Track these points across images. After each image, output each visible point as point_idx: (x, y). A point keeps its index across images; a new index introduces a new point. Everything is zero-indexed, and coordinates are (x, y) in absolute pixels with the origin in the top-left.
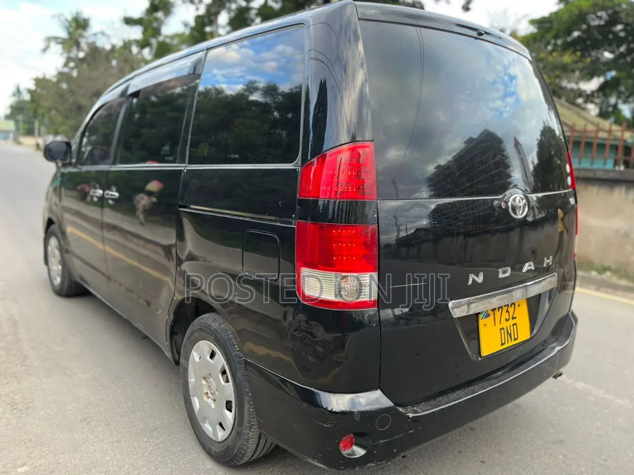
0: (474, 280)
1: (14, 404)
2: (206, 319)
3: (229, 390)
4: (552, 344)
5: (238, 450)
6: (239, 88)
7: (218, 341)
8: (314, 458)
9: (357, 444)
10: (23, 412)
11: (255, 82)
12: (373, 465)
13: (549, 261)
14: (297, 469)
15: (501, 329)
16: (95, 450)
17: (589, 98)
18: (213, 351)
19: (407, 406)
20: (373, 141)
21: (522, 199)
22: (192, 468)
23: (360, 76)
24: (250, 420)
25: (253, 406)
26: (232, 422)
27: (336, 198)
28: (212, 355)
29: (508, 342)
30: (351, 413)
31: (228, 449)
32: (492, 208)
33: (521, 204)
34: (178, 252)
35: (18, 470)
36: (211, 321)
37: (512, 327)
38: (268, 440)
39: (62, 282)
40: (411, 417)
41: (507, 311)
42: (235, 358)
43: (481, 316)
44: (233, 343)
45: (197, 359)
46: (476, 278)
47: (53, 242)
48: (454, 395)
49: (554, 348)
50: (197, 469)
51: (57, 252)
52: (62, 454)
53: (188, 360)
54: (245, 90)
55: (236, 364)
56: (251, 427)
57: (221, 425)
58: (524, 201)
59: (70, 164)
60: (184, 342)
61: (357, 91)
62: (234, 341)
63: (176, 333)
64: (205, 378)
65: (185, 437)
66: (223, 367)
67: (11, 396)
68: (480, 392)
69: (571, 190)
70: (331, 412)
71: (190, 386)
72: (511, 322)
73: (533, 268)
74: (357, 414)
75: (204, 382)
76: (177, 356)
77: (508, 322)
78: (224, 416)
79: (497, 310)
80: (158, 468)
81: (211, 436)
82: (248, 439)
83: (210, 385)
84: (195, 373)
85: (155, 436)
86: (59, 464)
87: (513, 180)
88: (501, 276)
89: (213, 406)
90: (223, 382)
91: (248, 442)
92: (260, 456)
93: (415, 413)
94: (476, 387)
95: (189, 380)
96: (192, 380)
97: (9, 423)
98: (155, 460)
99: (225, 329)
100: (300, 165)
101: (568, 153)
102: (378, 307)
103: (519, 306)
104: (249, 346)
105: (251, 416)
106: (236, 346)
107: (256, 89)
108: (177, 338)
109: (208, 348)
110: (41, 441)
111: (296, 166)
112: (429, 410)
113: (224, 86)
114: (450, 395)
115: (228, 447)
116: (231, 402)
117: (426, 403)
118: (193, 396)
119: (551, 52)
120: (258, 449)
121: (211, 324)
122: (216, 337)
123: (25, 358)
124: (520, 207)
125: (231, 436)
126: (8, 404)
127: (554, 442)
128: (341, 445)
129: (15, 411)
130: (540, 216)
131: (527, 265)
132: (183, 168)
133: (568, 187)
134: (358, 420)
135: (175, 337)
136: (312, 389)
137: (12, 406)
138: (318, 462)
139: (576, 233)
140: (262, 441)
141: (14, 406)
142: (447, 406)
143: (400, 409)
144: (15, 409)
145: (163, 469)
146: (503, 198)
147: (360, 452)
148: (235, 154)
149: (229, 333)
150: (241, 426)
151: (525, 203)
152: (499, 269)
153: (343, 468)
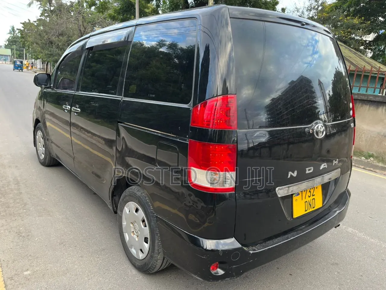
0: (291, 175)
1: (20, 233)
2: (133, 189)
3: (146, 232)
4: (334, 209)
5: (151, 265)
6: (154, 43)
7: (140, 203)
8: (195, 274)
9: (220, 268)
10: (26, 238)
11: (164, 41)
12: (229, 279)
13: (336, 162)
14: (185, 276)
15: (305, 202)
16: (69, 262)
17: (368, 45)
18: (137, 208)
19: (249, 246)
20: (236, 94)
21: (322, 127)
22: (124, 274)
23: (229, 46)
24: (158, 249)
25: (160, 242)
26: (148, 249)
27: (213, 128)
28: (137, 210)
29: (309, 210)
30: (218, 251)
31: (145, 264)
32: (304, 132)
33: (322, 130)
34: (117, 146)
35: (24, 273)
36: (137, 190)
37: (312, 201)
38: (168, 261)
39: (45, 158)
40: (251, 253)
41: (310, 192)
42: (150, 214)
43: (294, 195)
44: (149, 205)
45: (128, 212)
46: (292, 174)
47: (39, 133)
48: (276, 240)
49: (336, 211)
50: (127, 274)
51: (42, 140)
52: (49, 264)
53: (122, 212)
54: (158, 45)
55: (151, 217)
56: (159, 253)
57: (141, 250)
58: (324, 128)
59: (50, 87)
60: (120, 202)
61: (227, 56)
62: (150, 203)
63: (115, 196)
64: (132, 223)
65: (120, 255)
66: (143, 218)
67: (18, 228)
68: (292, 238)
69: (352, 118)
70: (206, 250)
71: (123, 227)
72: (312, 198)
73: (326, 166)
74: (221, 252)
75: (131, 225)
76: (115, 208)
77: (309, 198)
78: (143, 246)
79: (304, 191)
80: (105, 273)
81: (136, 256)
82: (157, 260)
83: (135, 227)
84: (126, 219)
85: (103, 254)
86: (48, 270)
87: (318, 105)
88: (307, 172)
89: (137, 239)
90: (143, 227)
91: (157, 262)
92: (164, 268)
93: (253, 251)
94: (289, 235)
95: (123, 223)
96: (124, 223)
97: (17, 244)
98: (103, 269)
99: (145, 196)
100: (192, 106)
101: (352, 96)
102: (235, 192)
103: (317, 188)
104: (157, 204)
105: (159, 247)
106: (151, 207)
107: (164, 45)
108: (116, 198)
109: (134, 206)
110: (37, 256)
111: (190, 106)
112: (262, 249)
113: (145, 42)
114: (274, 240)
115: (146, 263)
116: (147, 238)
117: (260, 244)
118: (125, 232)
119: (346, 16)
120: (163, 265)
121: (136, 193)
122: (139, 200)
123: (25, 204)
124: (321, 132)
125: (147, 257)
126: (16, 233)
127: (333, 264)
128: (211, 268)
129: (21, 238)
130: (333, 132)
131: (323, 165)
132: (120, 99)
133: (351, 117)
134: (221, 255)
135: (115, 198)
136: (195, 236)
137: (18, 235)
138: (198, 276)
139: (353, 144)
140: (165, 261)
141: (20, 234)
142: (272, 246)
143: (245, 248)
144: (21, 236)
145: (108, 274)
146: (311, 127)
147: (221, 272)
148: (153, 94)
149: (147, 199)
150: (153, 253)
151: (324, 129)
152: (307, 168)
153: (211, 280)
